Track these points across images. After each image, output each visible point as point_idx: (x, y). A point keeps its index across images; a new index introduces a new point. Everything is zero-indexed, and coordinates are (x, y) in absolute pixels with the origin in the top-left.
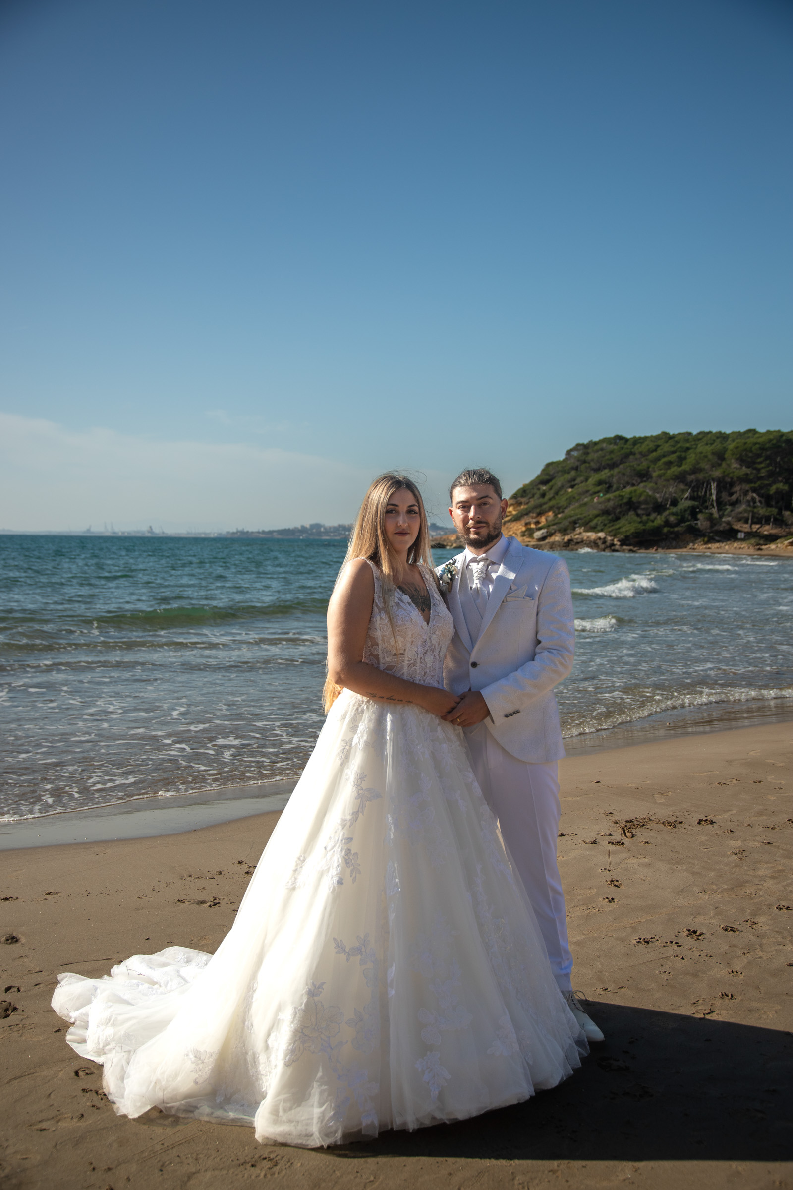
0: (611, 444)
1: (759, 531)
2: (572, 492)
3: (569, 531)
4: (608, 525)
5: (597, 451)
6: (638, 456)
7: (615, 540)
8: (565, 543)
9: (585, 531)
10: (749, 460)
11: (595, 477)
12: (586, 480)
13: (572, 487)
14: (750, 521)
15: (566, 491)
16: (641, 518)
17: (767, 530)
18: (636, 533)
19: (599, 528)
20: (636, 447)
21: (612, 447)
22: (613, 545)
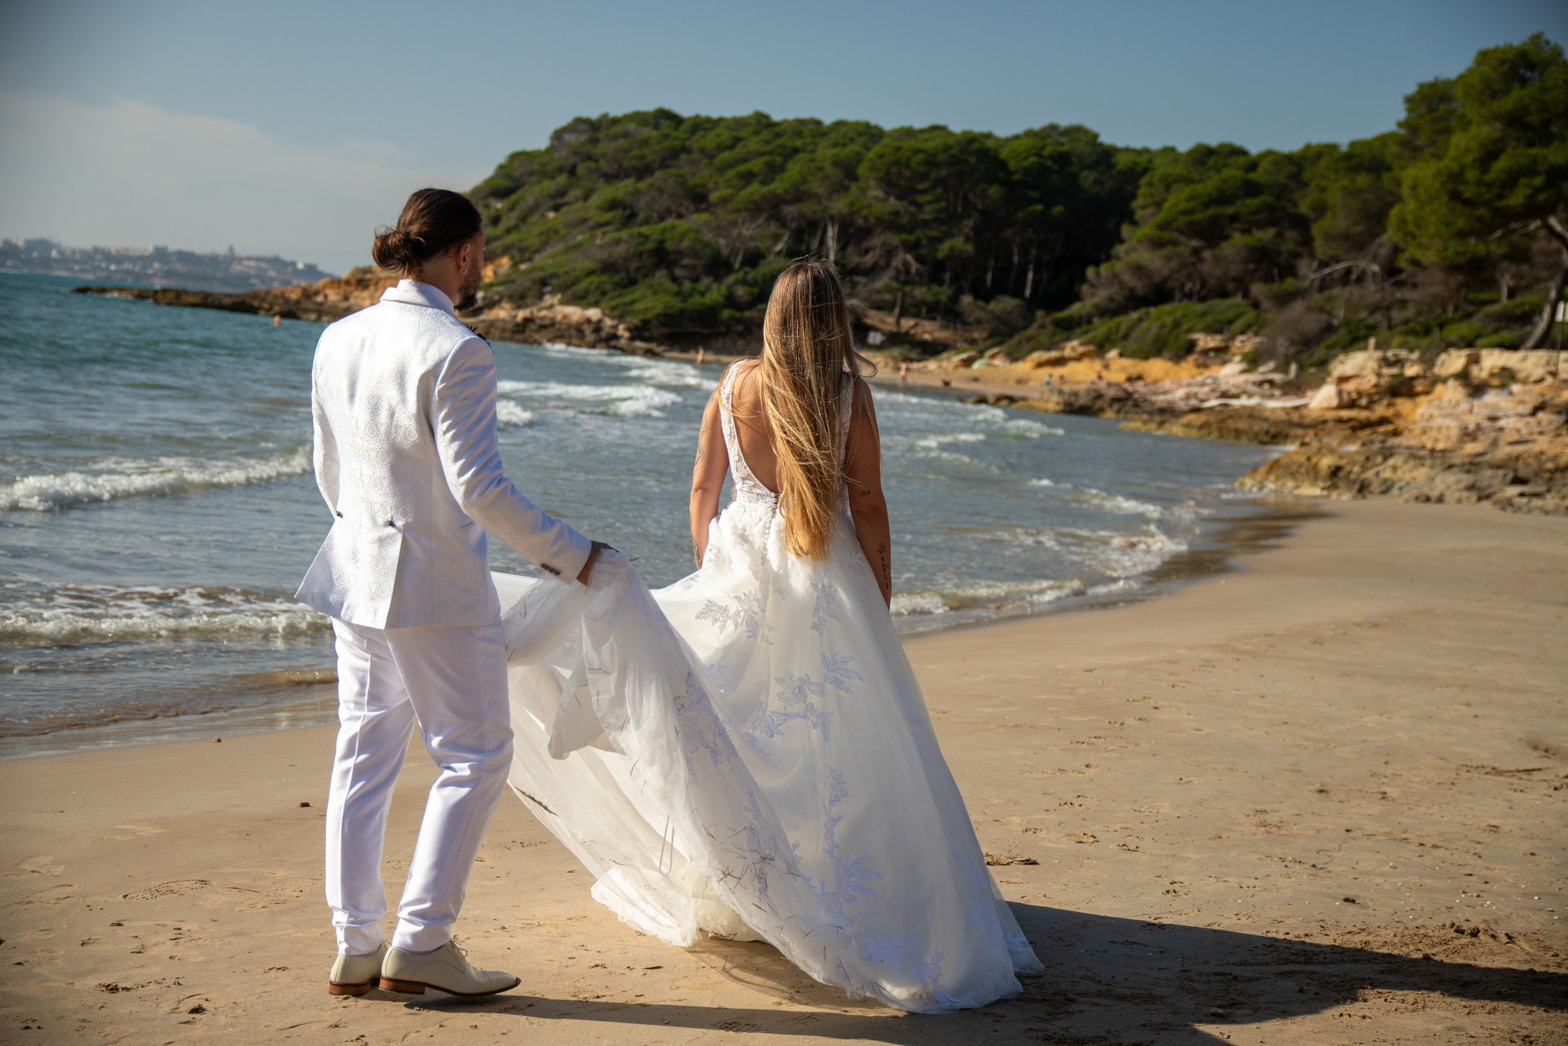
0: (646, 125)
1: (912, 332)
2: (555, 219)
3: (529, 300)
4: (610, 295)
5: (616, 137)
6: (696, 156)
7: (621, 327)
8: (517, 325)
9: (564, 302)
10: (903, 183)
11: (605, 193)
12: (586, 197)
13: (556, 208)
14: (897, 311)
15: (543, 216)
16: (680, 285)
17: (929, 330)
18: (666, 315)
19: (591, 299)
20: (695, 138)
21: (646, 132)
22: (615, 337)
